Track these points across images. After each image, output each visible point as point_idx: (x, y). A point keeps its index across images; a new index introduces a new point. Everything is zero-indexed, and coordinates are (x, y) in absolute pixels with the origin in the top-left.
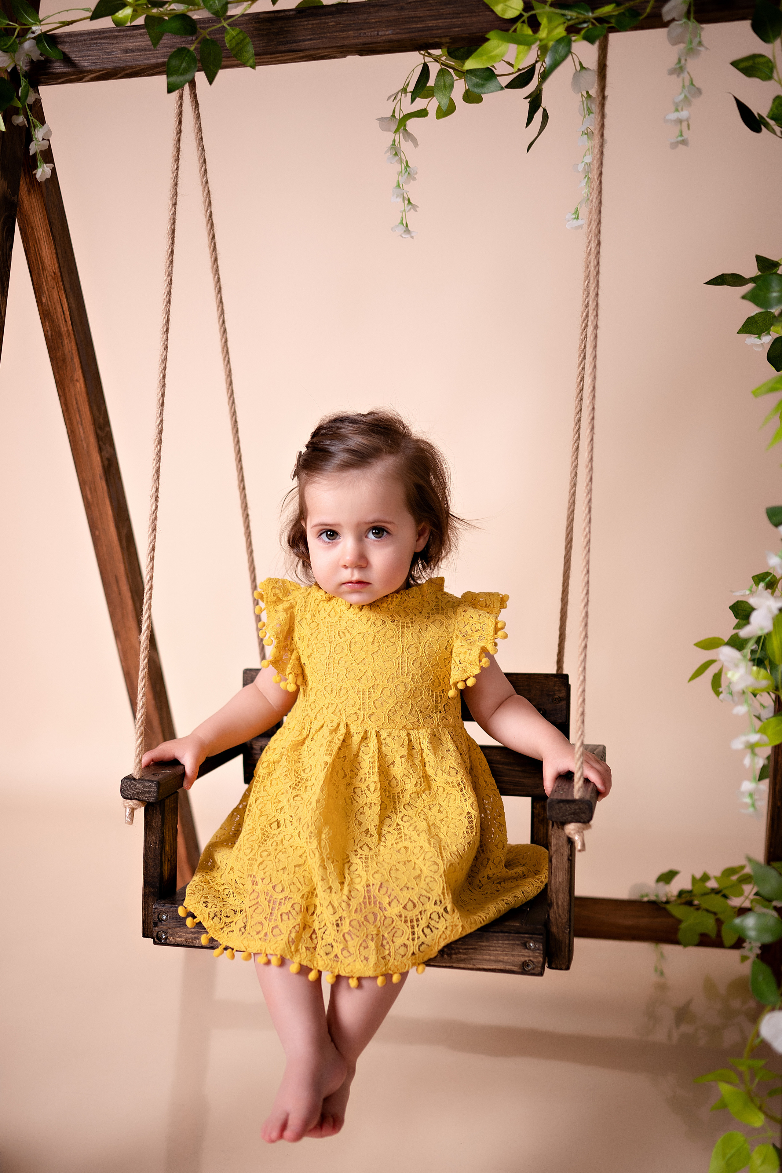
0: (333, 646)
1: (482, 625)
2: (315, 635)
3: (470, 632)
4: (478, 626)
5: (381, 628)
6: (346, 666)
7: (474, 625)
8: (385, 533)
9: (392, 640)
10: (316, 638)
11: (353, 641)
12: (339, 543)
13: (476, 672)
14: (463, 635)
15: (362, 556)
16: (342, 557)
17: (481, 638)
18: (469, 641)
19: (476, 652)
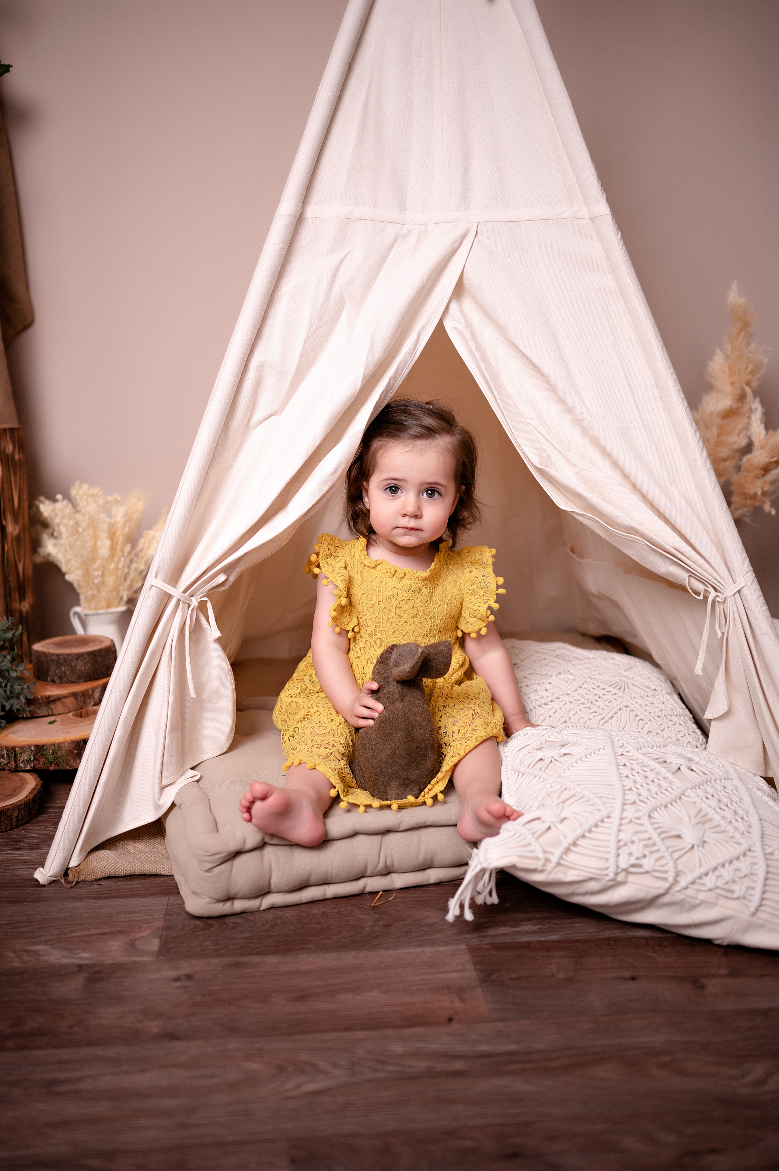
0: (382, 609)
1: (486, 583)
2: (365, 596)
3: (476, 589)
4: (483, 584)
5: (419, 595)
6: (393, 626)
7: (479, 584)
8: (436, 494)
9: (426, 604)
10: (366, 599)
11: (398, 606)
12: (401, 497)
13: (485, 624)
14: (471, 592)
15: (419, 509)
16: (404, 507)
17: (485, 594)
18: (476, 597)
19: (484, 608)
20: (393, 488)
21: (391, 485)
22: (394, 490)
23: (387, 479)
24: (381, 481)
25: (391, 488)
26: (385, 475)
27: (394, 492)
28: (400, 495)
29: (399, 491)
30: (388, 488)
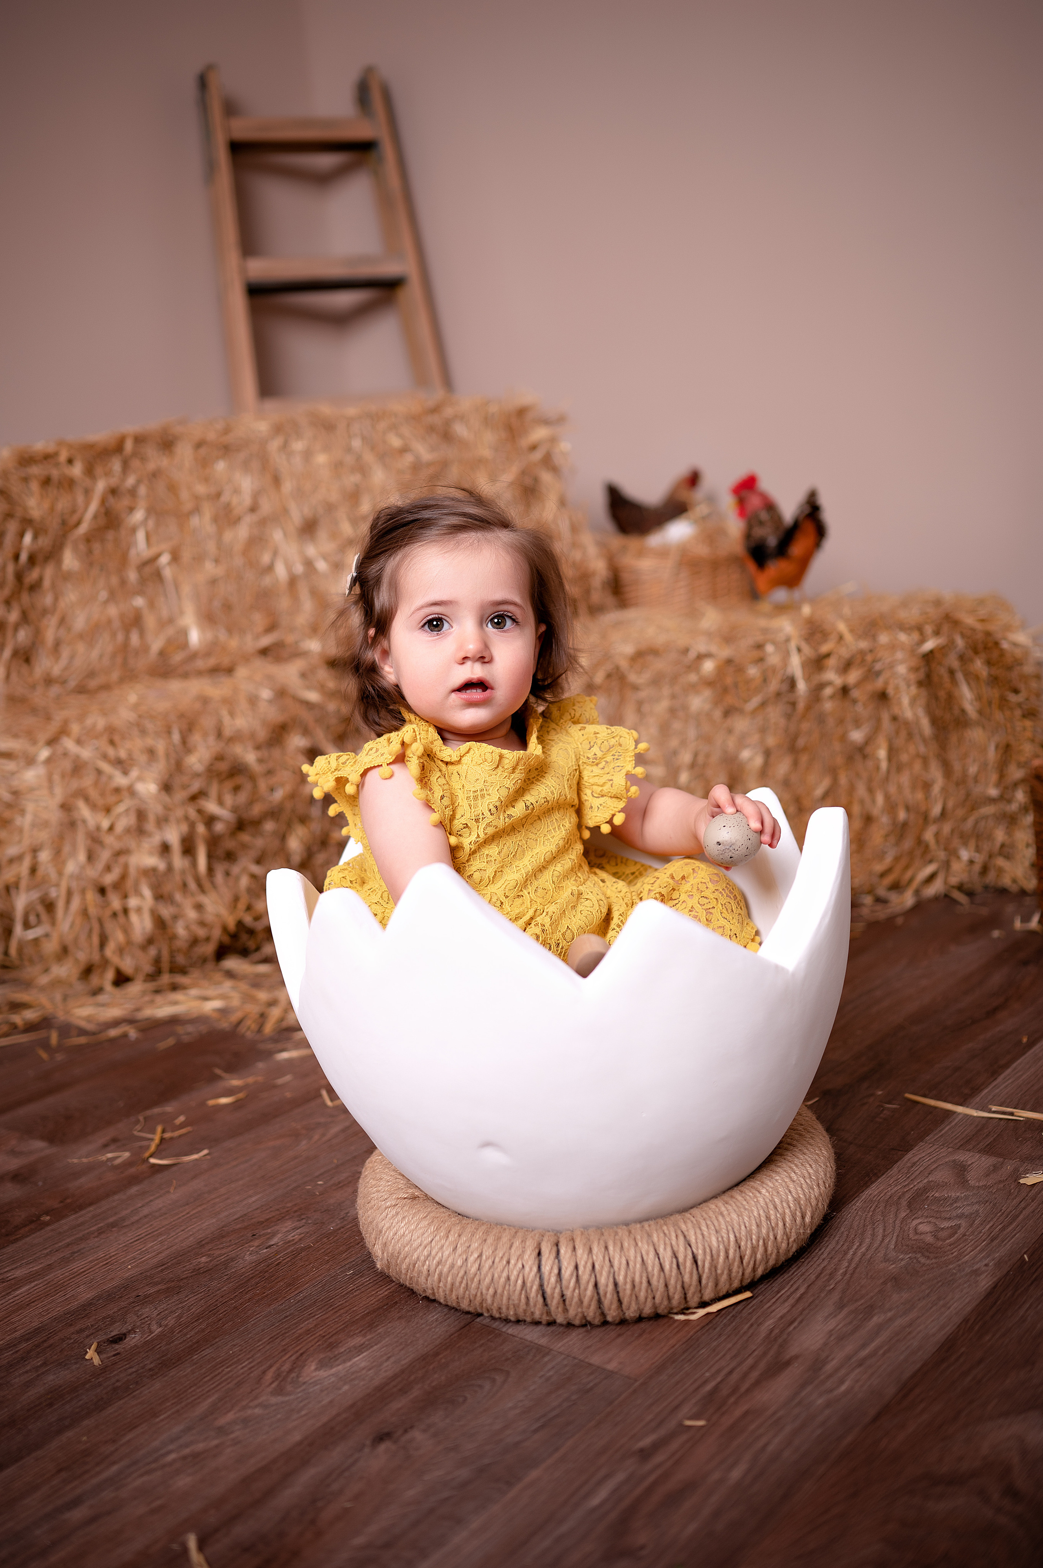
1: (616, 738)
3: (599, 754)
12: (450, 633)
13: (622, 805)
14: (591, 760)
15: (486, 646)
16: (460, 647)
17: (616, 757)
18: (601, 766)
19: (620, 780)
20: (435, 623)
21: (430, 617)
22: (437, 626)
23: (422, 607)
24: (413, 613)
25: (430, 622)
26: (420, 601)
27: (436, 629)
28: (449, 631)
29: (446, 625)
30: (425, 624)
